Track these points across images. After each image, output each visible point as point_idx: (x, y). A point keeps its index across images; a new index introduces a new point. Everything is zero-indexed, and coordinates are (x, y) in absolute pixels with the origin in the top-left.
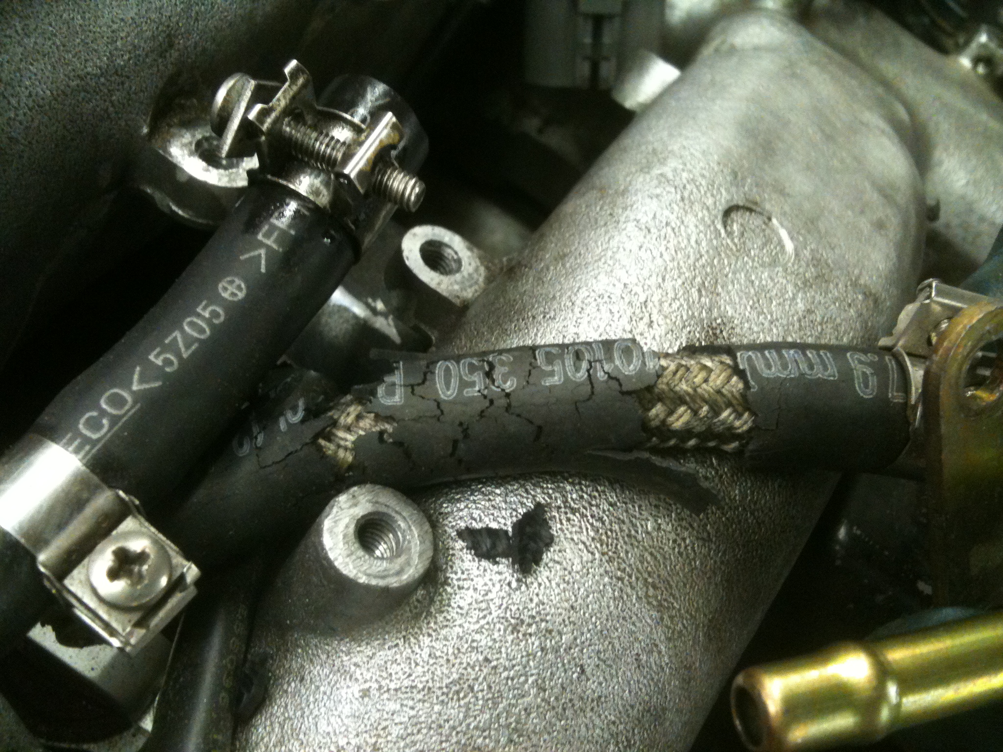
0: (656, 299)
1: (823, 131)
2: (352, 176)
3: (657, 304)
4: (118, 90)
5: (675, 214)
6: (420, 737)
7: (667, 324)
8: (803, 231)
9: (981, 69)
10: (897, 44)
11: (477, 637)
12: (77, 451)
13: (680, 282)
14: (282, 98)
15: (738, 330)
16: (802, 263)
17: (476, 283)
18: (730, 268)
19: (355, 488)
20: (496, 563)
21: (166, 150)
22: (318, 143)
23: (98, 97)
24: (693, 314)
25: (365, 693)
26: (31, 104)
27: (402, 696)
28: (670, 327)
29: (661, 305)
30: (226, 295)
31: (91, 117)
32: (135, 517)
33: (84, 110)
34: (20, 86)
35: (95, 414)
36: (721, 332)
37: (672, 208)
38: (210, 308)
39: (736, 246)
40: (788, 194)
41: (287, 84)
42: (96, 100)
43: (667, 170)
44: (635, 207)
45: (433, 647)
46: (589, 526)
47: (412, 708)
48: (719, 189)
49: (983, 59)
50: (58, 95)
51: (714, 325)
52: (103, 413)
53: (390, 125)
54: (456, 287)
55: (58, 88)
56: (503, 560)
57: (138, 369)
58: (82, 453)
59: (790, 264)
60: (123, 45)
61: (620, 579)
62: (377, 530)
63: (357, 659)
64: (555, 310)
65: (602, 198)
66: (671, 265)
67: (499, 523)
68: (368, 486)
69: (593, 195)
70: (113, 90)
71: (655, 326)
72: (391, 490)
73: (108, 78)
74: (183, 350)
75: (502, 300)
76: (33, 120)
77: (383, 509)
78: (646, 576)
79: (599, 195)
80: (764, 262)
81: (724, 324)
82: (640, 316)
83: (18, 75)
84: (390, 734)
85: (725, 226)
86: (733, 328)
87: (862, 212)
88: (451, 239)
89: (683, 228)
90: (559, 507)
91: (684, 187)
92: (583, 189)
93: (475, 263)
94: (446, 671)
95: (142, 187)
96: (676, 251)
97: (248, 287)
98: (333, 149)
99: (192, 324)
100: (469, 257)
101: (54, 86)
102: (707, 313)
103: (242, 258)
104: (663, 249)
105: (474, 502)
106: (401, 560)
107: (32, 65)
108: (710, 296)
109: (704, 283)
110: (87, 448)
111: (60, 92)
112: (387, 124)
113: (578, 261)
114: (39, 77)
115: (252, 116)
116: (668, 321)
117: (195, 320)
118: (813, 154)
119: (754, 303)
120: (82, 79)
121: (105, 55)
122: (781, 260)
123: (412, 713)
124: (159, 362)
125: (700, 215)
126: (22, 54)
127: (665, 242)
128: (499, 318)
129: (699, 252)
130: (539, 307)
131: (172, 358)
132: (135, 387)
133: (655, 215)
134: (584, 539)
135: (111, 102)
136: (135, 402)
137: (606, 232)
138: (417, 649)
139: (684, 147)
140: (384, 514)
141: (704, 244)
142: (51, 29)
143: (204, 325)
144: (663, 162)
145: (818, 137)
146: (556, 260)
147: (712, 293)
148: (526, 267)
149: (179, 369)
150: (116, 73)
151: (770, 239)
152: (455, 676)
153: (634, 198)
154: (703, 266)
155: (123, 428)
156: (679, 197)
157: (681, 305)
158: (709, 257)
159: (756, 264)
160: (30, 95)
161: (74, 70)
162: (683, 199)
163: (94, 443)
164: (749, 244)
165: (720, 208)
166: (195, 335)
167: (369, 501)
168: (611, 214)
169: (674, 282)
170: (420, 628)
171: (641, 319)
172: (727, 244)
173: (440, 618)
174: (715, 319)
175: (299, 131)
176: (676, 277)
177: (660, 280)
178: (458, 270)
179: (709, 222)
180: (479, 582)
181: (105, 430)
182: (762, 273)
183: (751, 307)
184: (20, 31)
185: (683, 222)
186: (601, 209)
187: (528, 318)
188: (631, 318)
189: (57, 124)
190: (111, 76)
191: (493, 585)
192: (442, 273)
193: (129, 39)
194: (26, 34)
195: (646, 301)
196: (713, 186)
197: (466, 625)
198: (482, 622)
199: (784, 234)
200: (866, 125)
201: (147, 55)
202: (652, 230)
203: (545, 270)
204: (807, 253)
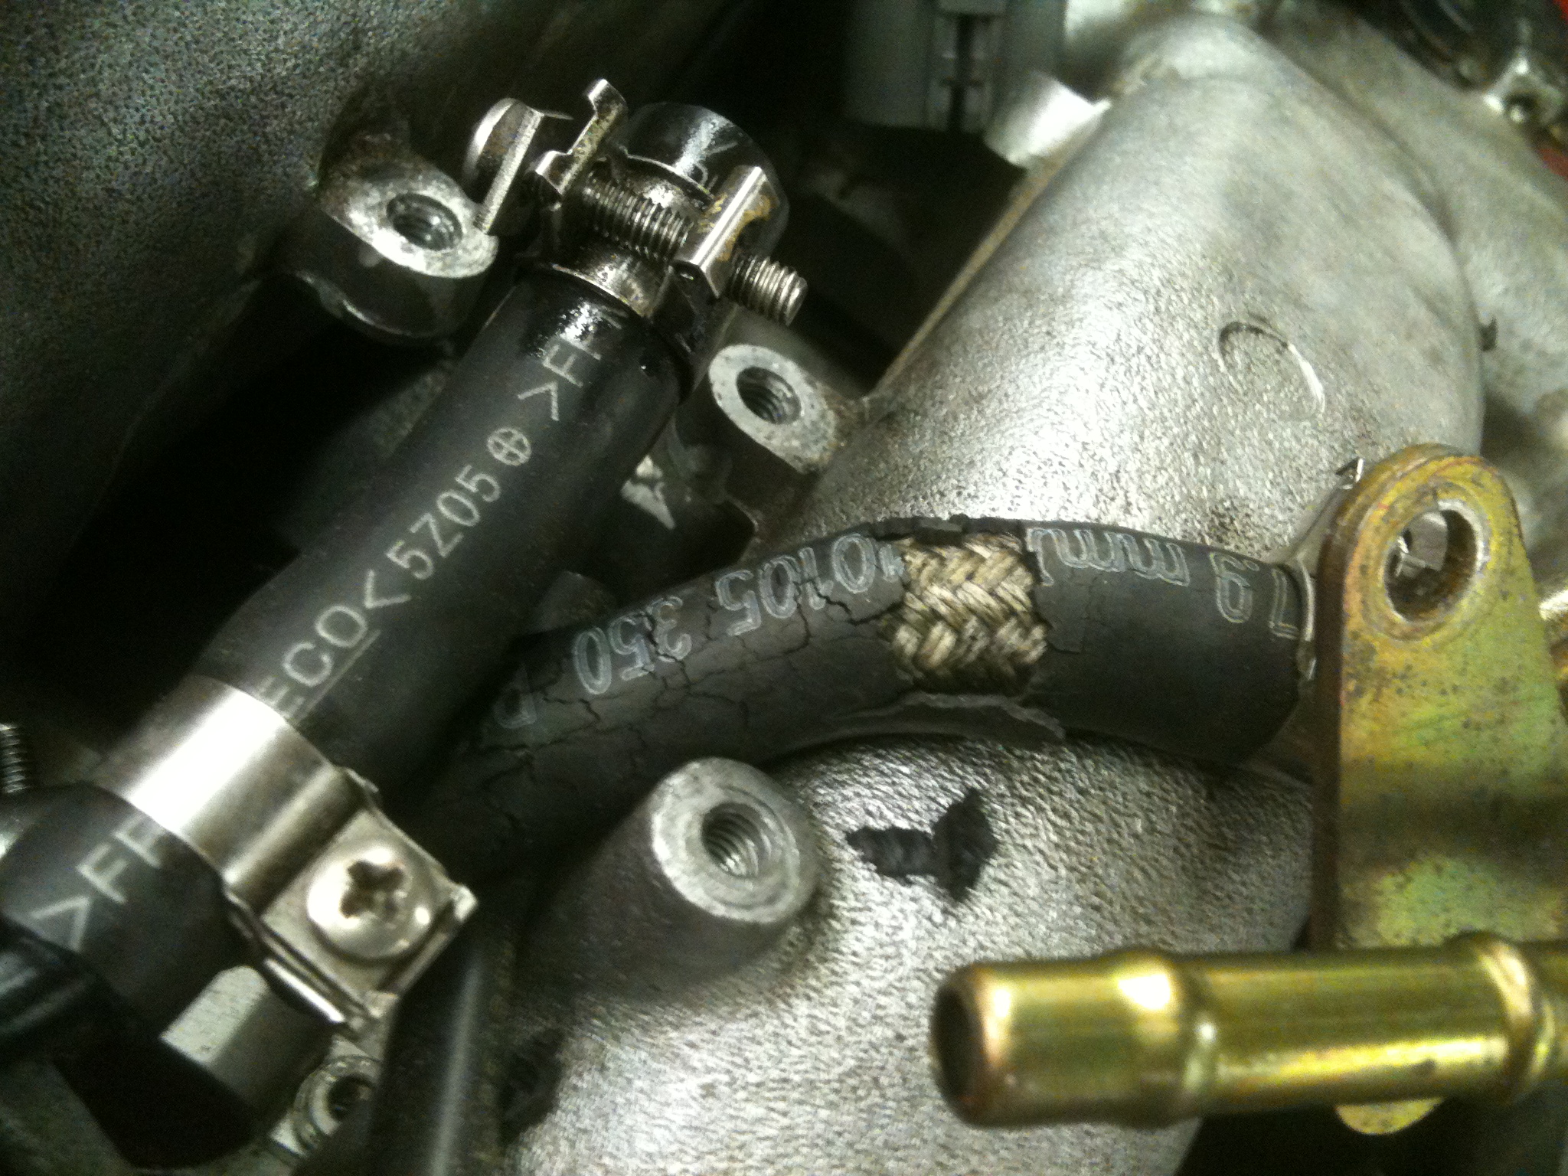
0: (1132, 467)
1: (1336, 207)
2: (704, 269)
3: (1134, 475)
4: (276, 117)
5: (1149, 334)
6: (798, 1159)
7: (1151, 507)
8: (1332, 365)
9: (1517, 115)
10: (1396, 74)
11: (883, 1000)
12: (282, 706)
13: (1166, 441)
14: (586, 142)
15: (1255, 519)
16: (1338, 414)
17: (824, 437)
18: (1237, 421)
19: (695, 766)
20: (909, 883)
21: (343, 215)
22: (639, 215)
23: (245, 127)
24: (1189, 491)
25: (709, 1090)
26: (142, 135)
27: (768, 1095)
28: (1157, 513)
29: (1140, 477)
30: (500, 457)
31: (232, 160)
32: (371, 812)
33: (223, 149)
34: (127, 107)
35: (308, 646)
36: (1232, 520)
37: (1144, 325)
38: (477, 478)
39: (1241, 385)
40: (1306, 306)
41: (595, 118)
42: (242, 131)
43: (1127, 265)
44: (1086, 322)
45: (815, 1017)
46: (1050, 827)
47: (785, 1114)
48: (1208, 296)
49: (1521, 99)
50: (185, 122)
51: (1221, 510)
52: (321, 644)
53: (759, 188)
54: (795, 443)
55: (185, 111)
56: (921, 880)
57: (371, 574)
58: (293, 709)
59: (1320, 416)
60: (286, 44)
61: (1097, 908)
62: (729, 831)
63: (692, 1037)
64: (976, 484)
65: (1030, 306)
66: (1150, 415)
67: (909, 819)
68: (716, 761)
69: (1014, 300)
70: (268, 117)
71: (1134, 510)
72: (750, 767)
73: (262, 96)
74: (440, 543)
75: (882, 465)
76: (145, 161)
77: (740, 799)
78: (1135, 903)
79: (1024, 300)
80: (1283, 412)
81: (1235, 509)
82: (1111, 495)
83: (125, 87)
84: (750, 1155)
85: (1223, 352)
86: (1248, 515)
87: (1409, 336)
88: (781, 367)
89: (1162, 356)
90: (1002, 796)
91: (1158, 292)
92: (993, 293)
93: (821, 404)
94: (836, 1055)
95: (298, 275)
96: (1156, 393)
97: (533, 446)
98: (663, 224)
99: (450, 502)
100: (810, 396)
101: (179, 107)
102: (1209, 491)
103: (521, 397)
104: (1136, 389)
105: (869, 786)
106: (771, 881)
107: (147, 71)
108: (1212, 465)
109: (1201, 443)
110: (300, 701)
111: (187, 118)
112: (754, 187)
113: (1005, 406)
114: (157, 92)
115: (542, 168)
116: (1153, 503)
117: (456, 496)
118: (1331, 244)
119: (1275, 476)
120: (223, 97)
121: (259, 60)
122: (1307, 410)
123: (785, 1121)
124: (403, 563)
125: (1186, 337)
126: (132, 55)
127: (1138, 379)
128: (882, 493)
129: (1190, 396)
130: (948, 478)
131: (424, 557)
132: (370, 603)
133: (1119, 335)
134: (1042, 846)
135: (265, 135)
136: (372, 626)
137: (1045, 361)
138: (789, 1021)
139: (1149, 230)
140: (745, 807)
141: (1195, 382)
142: (177, 14)
143: (469, 504)
144: (1118, 251)
145: (1333, 217)
146: (967, 403)
147: (1214, 459)
148: (917, 414)
149: (436, 574)
150: (274, 88)
151: (1288, 376)
152: (851, 1063)
153: (1083, 308)
154: (1198, 418)
155: (353, 670)
156: (1152, 308)
157: (1171, 478)
158: (1205, 403)
159: (1272, 416)
160: (143, 122)
161: (211, 83)
162: (1157, 310)
163: (308, 692)
164: (1259, 383)
165: (1215, 327)
166: (457, 520)
167: (720, 786)
168: (1048, 333)
169: (1157, 442)
170: (792, 987)
171: (1113, 499)
172: (1230, 384)
173: (823, 970)
174: (1222, 501)
175: (607, 195)
176: (1159, 434)
177: (1137, 439)
178: (796, 415)
179: (1200, 349)
180: (883, 915)
181: (326, 672)
182: (1283, 429)
183: (1272, 483)
184: (131, 18)
185: (1162, 348)
186: (1030, 324)
187: (932, 495)
188: (1097, 496)
189: (182, 170)
190: (266, 94)
191: (906, 918)
192: (772, 420)
193: (296, 34)
194: (138, 22)
195: (1118, 471)
196: (1199, 291)
197: (865, 982)
198: (891, 977)
199: (1307, 369)
200: (1389, 199)
201: (321, 62)
202: (1118, 359)
203: (950, 419)
204: (1341, 398)
